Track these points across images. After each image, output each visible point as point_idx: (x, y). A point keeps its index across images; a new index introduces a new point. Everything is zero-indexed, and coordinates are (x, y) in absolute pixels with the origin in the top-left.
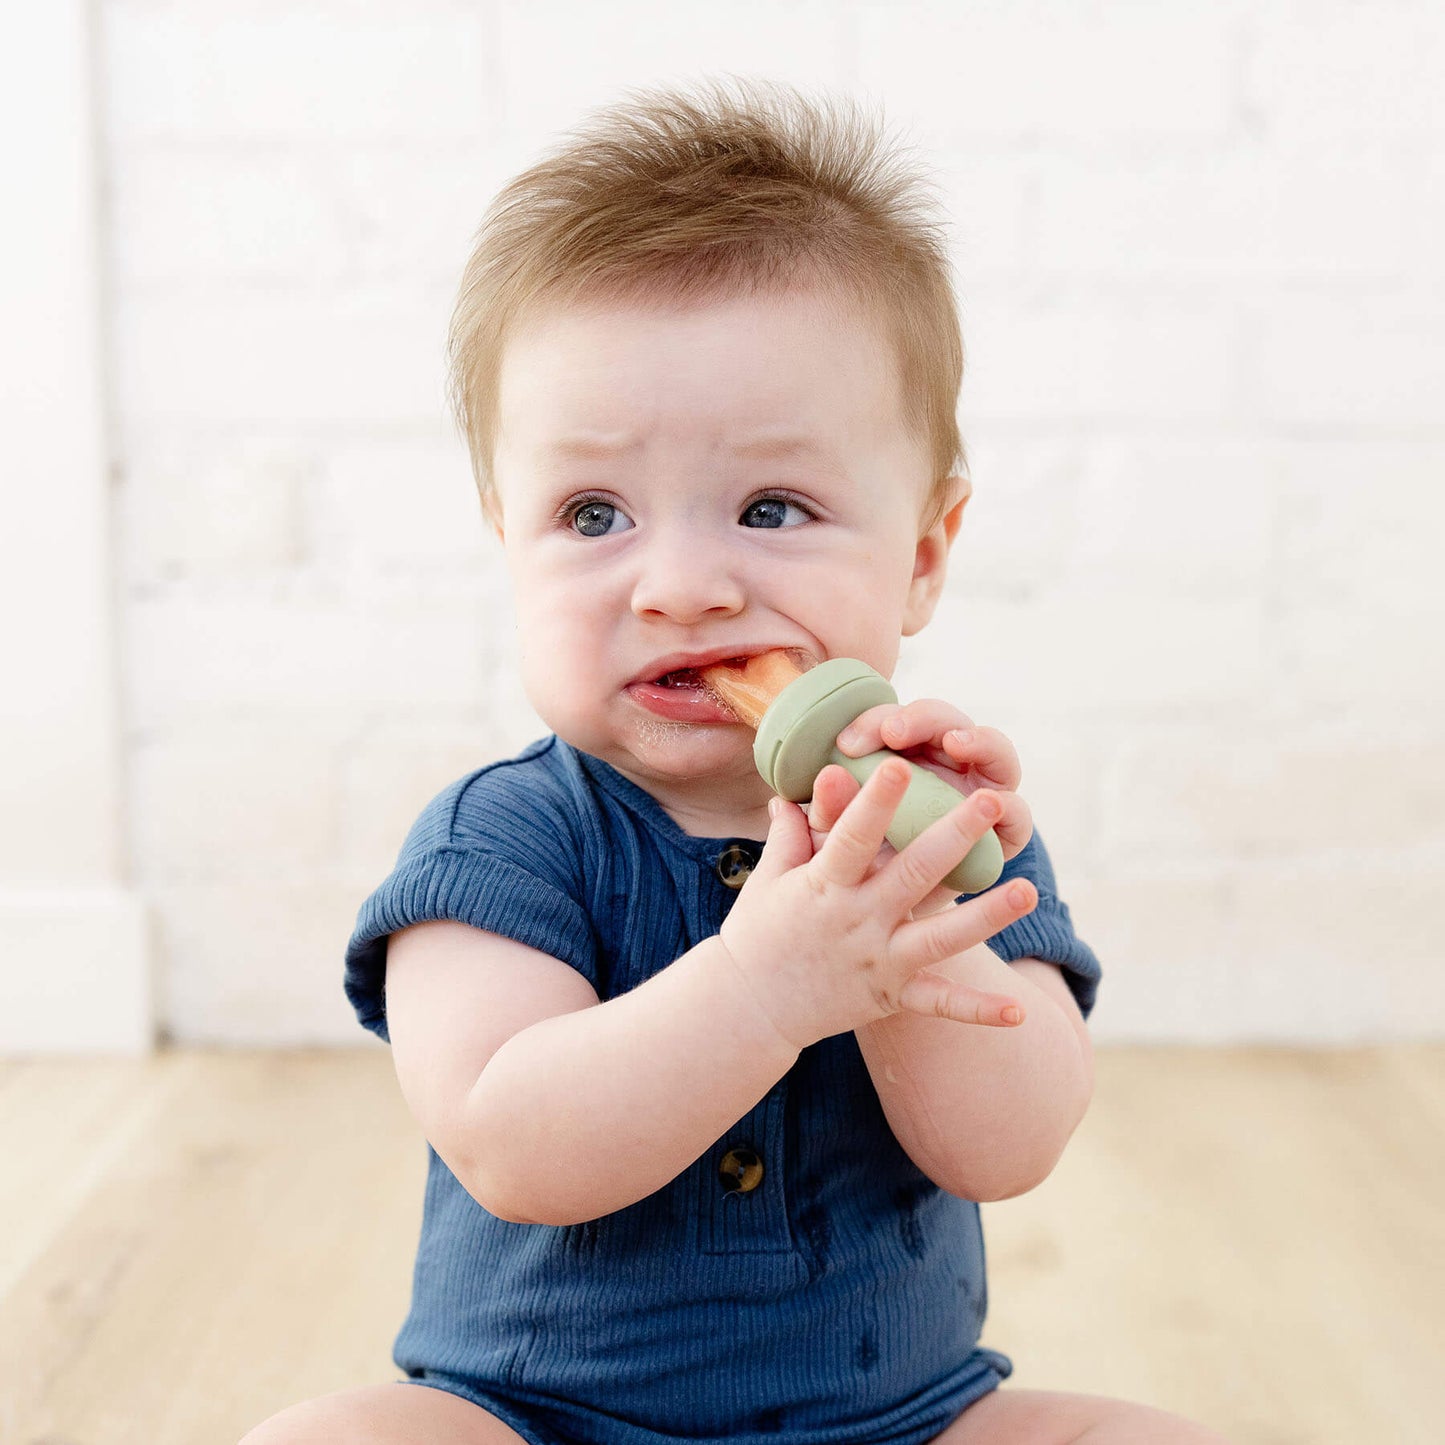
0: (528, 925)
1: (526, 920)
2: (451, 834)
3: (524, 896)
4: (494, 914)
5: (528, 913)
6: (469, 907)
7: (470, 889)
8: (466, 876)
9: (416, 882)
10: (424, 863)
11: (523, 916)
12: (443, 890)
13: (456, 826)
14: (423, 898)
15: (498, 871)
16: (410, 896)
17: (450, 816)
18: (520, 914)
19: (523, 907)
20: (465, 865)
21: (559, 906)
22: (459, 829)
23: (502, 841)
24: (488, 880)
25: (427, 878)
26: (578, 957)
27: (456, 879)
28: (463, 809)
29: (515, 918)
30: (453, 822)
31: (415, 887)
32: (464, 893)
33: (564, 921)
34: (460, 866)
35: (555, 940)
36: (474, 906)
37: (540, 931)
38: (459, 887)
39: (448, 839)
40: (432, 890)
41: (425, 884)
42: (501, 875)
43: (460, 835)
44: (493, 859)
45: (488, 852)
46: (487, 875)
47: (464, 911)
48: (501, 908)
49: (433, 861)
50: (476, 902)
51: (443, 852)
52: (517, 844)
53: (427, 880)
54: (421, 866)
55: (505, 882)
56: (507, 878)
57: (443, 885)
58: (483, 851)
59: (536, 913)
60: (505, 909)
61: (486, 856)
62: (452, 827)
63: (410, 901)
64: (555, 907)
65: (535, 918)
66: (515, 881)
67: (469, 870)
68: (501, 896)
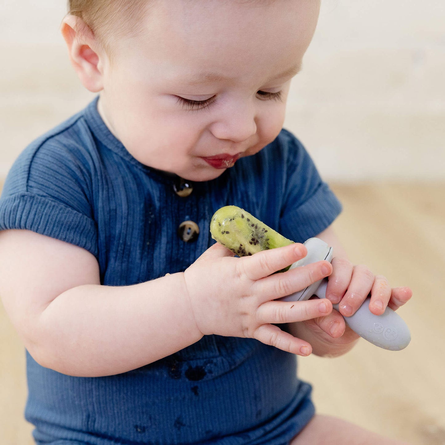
0: (65, 233)
1: (64, 231)
2: (27, 186)
3: (63, 219)
4: (48, 229)
5: (65, 227)
6: (37, 226)
7: (37, 216)
8: (35, 210)
9: (11, 211)
10: (15, 200)
11: (63, 228)
12: (24, 217)
13: (30, 182)
14: (14, 220)
15: (50, 206)
16: (8, 217)
17: (26, 176)
18: (61, 228)
19: (62, 225)
20: (34, 203)
21: (79, 222)
22: (31, 183)
23: (52, 189)
24: (45, 211)
25: (15, 209)
26: (89, 245)
27: (30, 211)
28: (33, 172)
29: (59, 230)
30: (28, 180)
31: (10, 213)
32: (34, 219)
33: (82, 229)
34: (32, 204)
35: (78, 239)
36: (39, 225)
37: (71, 235)
38: (31, 216)
39: (25, 189)
40: (18, 217)
41: (15, 213)
42: (51, 208)
43: (31, 187)
44: (47, 200)
45: (44, 196)
46: (45, 209)
47: (34, 227)
48: (52, 226)
49: (19, 201)
50: (40, 223)
51: (23, 196)
52: (59, 190)
53: (16, 210)
54: (13, 202)
55: (53, 213)
56: (54, 210)
57: (24, 214)
58: (42, 196)
59: (69, 227)
60: (54, 226)
61: (43, 199)
62: (27, 182)
63: (8, 220)
64: (77, 223)
65: (68, 230)
66: (58, 212)
67: (36, 206)
68: (52, 220)
